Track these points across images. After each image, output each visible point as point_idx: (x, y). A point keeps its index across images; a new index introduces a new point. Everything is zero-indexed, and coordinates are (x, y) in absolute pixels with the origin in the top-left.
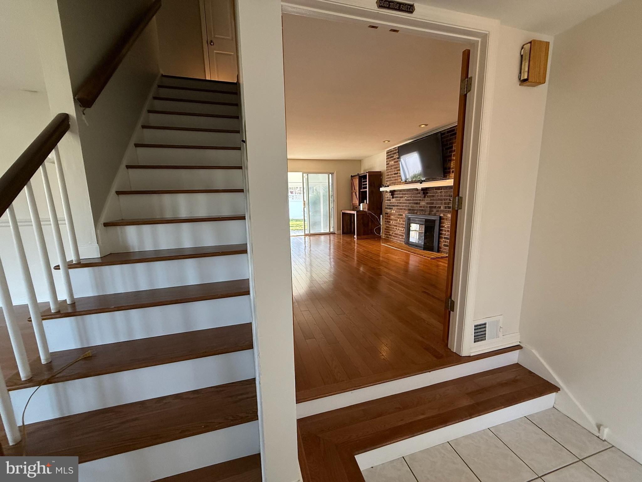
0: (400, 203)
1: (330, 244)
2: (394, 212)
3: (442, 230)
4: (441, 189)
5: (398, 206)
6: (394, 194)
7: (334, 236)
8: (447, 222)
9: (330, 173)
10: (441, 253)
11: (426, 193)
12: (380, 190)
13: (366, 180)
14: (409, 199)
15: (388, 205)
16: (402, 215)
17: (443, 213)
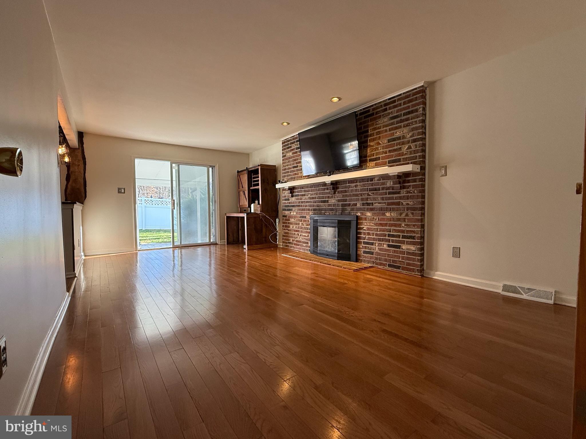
0: (302, 202)
1: (210, 258)
2: (295, 213)
3: (360, 233)
4: (355, 182)
5: (299, 206)
6: (294, 191)
7: (216, 247)
8: (366, 223)
9: (210, 166)
10: (361, 262)
11: (335, 189)
12: (276, 188)
13: (256, 176)
14: (313, 196)
15: (286, 206)
16: (305, 217)
17: (360, 212)
